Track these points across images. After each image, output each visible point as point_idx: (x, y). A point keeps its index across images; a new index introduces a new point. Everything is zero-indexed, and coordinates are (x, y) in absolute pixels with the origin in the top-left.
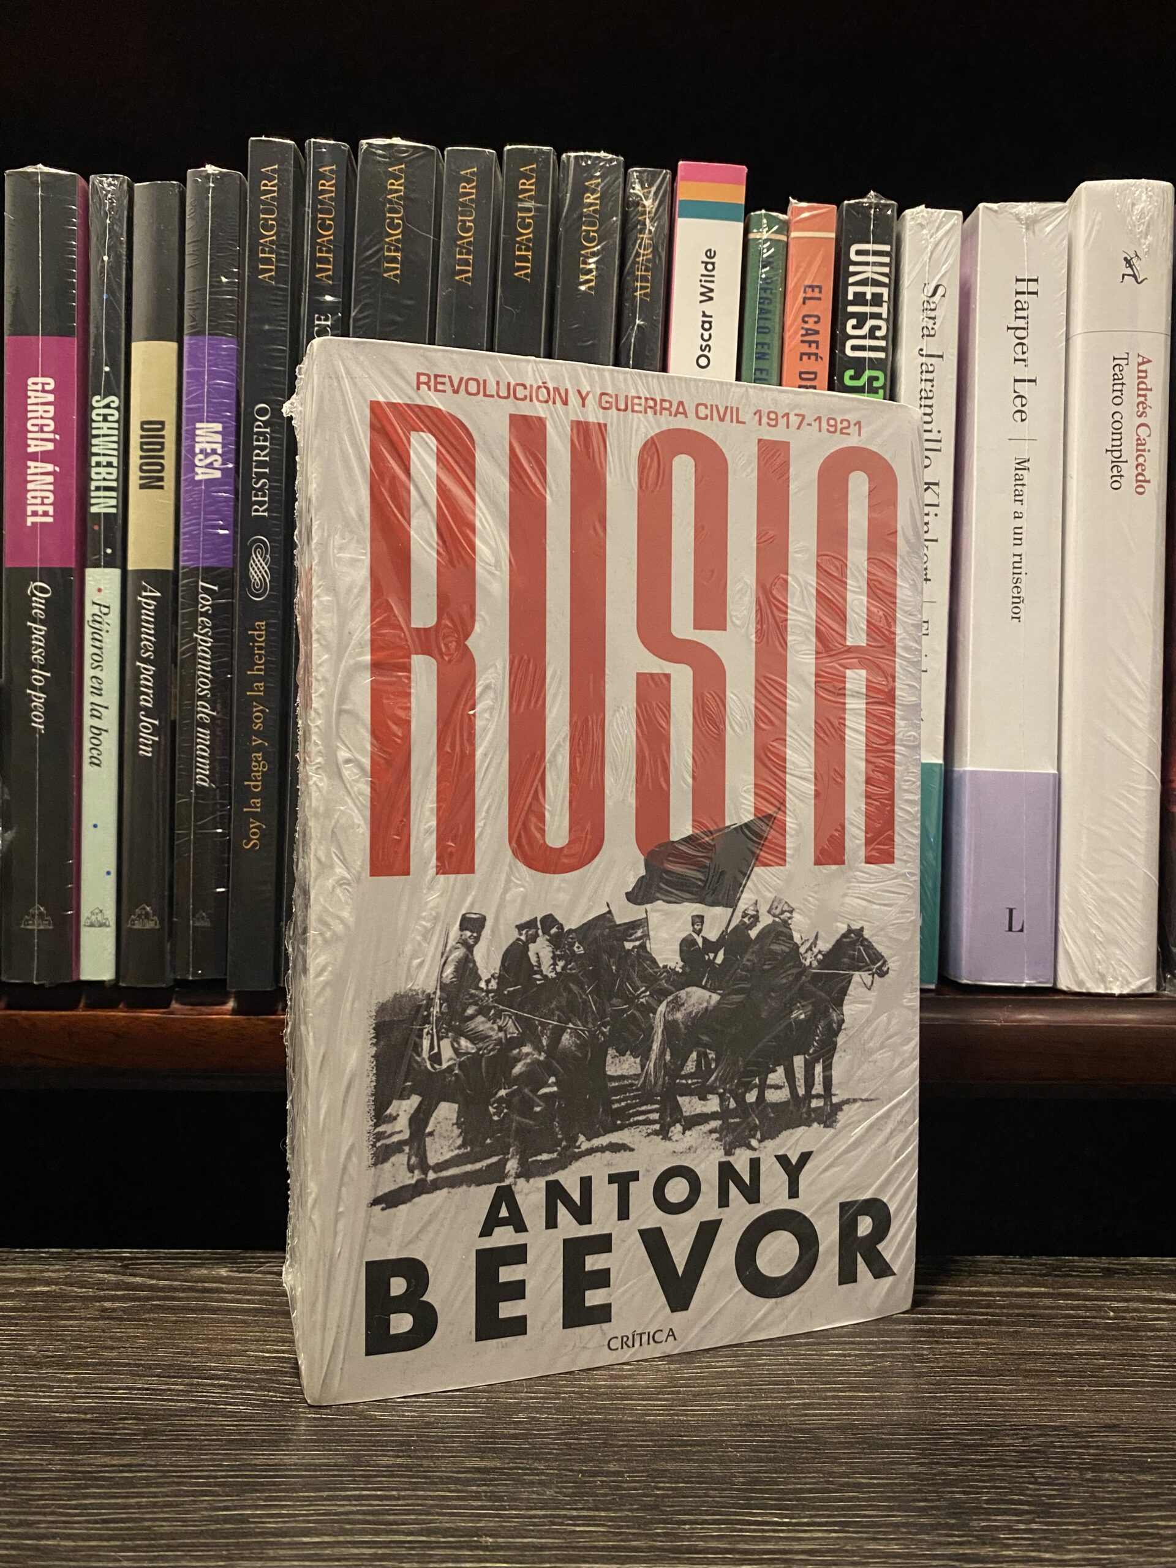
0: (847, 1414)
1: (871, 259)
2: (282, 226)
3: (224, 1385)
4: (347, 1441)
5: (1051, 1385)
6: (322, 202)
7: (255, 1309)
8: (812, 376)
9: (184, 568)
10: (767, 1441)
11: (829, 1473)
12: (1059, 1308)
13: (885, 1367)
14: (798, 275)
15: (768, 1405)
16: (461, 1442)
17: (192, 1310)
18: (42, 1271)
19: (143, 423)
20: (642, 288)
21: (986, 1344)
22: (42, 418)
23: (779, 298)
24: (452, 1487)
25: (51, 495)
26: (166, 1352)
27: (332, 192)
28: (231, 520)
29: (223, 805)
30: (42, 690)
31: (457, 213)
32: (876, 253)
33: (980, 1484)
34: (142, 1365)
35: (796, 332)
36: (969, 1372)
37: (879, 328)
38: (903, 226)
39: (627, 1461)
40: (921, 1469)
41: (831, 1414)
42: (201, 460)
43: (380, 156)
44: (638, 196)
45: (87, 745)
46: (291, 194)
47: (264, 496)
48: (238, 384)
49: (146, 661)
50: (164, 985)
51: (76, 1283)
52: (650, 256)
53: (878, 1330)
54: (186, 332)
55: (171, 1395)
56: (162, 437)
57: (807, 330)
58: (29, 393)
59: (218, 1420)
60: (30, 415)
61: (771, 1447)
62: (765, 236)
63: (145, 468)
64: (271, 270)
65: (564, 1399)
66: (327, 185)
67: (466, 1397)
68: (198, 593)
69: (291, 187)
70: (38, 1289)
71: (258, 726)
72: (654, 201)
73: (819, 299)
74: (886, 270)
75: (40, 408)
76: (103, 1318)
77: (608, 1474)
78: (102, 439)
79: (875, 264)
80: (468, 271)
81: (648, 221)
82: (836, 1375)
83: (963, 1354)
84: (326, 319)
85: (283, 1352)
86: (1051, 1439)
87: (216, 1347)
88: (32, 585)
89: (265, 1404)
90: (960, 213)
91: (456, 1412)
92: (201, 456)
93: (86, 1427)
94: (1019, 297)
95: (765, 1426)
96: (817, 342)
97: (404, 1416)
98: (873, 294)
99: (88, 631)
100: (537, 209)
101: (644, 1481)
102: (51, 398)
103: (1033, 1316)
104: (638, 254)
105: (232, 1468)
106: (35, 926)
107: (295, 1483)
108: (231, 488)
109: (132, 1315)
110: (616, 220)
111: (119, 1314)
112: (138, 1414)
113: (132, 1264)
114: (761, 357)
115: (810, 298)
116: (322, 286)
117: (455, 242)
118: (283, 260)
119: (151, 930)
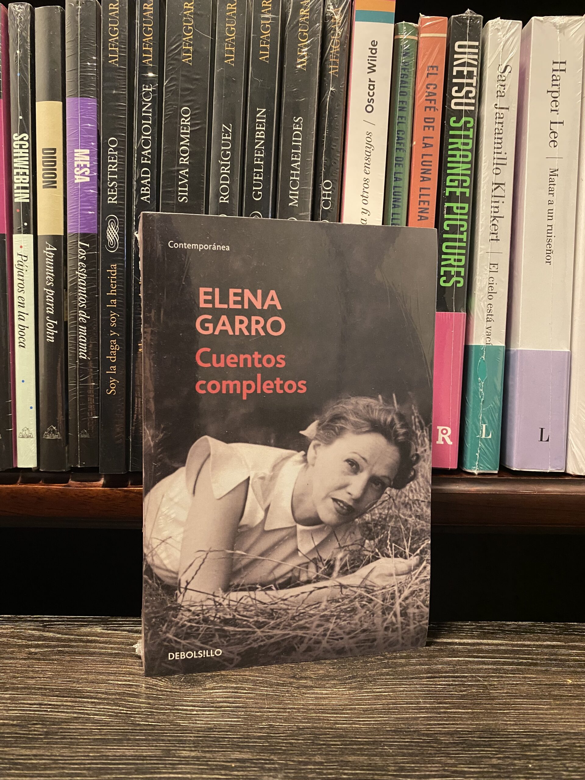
0: (453, 724)
1: (467, 50)
2: (123, 31)
3: (94, 702)
4: (163, 740)
5: (570, 705)
6: (145, 17)
8: (432, 120)
9: (69, 234)
10: (407, 742)
11: (445, 764)
12: (570, 655)
13: (472, 692)
14: (425, 59)
15: (407, 718)
16: (229, 741)
17: (80, 654)
19: (43, 150)
20: (334, 69)
21: (529, 678)
23: (413, 74)
24: (223, 772)
26: (63, 681)
27: (151, 10)
28: (96, 206)
29: (96, 370)
31: (226, 22)
32: (470, 47)
33: (535, 772)
34: (48, 689)
35: (422, 94)
36: (522, 696)
37: (471, 92)
38: (486, 32)
39: (326, 754)
40: (499, 761)
41: (444, 724)
42: (77, 171)
44: (332, 13)
45: (17, 336)
46: (127, 11)
47: (114, 191)
48: (98, 126)
49: (49, 287)
50: (64, 470)
51: (16, 636)
52: (338, 50)
53: (467, 669)
54: (67, 95)
55: (64, 709)
56: (55, 157)
57: (429, 93)
59: (89, 725)
61: (410, 746)
62: (405, 37)
63: (45, 176)
64: (116, 58)
65: (289, 712)
66: (149, 7)
67: (232, 711)
68: (78, 248)
69: (127, 7)
71: (114, 324)
72: (341, 16)
73: (437, 74)
74: (476, 57)
76: (29, 658)
77: (315, 763)
78: (19, 159)
79: (469, 53)
80: (232, 57)
81: (337, 28)
82: (446, 698)
83: (517, 684)
84: (148, 88)
85: (129, 681)
86: (574, 741)
87: (91, 677)
89: (117, 715)
90: (521, 22)
91: (226, 721)
92: (78, 169)
93: (13, 729)
94: (555, 73)
95: (406, 731)
96: (435, 100)
97: (196, 723)
98: (468, 71)
99: (15, 270)
100: (273, 19)
101: (336, 769)
103: (555, 660)
104: (331, 49)
105: (95, 758)
107: (131, 768)
108: (96, 187)
109: (44, 657)
110: (319, 26)
111: (38, 656)
112: (43, 721)
113: (49, 625)
114: (402, 109)
115: (431, 74)
116: (147, 67)
117: (224, 40)
118: (123, 52)
119: (56, 439)
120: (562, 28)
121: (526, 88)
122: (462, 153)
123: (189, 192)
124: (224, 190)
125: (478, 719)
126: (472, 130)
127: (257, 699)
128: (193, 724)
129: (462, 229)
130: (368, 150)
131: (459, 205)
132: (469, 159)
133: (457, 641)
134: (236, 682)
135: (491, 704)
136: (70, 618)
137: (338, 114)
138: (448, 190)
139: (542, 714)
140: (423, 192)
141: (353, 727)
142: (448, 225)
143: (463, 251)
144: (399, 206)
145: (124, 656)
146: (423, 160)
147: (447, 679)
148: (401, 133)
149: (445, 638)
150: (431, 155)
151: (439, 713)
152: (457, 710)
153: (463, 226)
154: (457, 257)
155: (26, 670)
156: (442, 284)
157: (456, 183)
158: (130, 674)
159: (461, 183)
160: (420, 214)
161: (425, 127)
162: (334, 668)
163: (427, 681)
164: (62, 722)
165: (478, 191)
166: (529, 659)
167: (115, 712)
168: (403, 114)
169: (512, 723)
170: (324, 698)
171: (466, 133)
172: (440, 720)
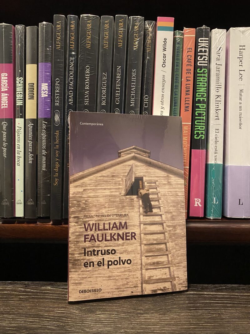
0: (206, 331)
1: (204, 42)
2: (62, 36)
3: (48, 320)
6: (71, 30)
7: (57, 298)
8: (190, 70)
9: (39, 118)
13: (214, 316)
14: (186, 45)
15: (185, 328)
17: (41, 299)
18: (6, 287)
19: (29, 84)
20: (149, 50)
21: (238, 310)
22: (5, 83)
23: (181, 52)
25: (7, 101)
26: (34, 311)
27: (74, 27)
28: (50, 106)
29: (49, 175)
30: (5, 147)
31: (104, 32)
32: (205, 40)
34: (28, 314)
35: (186, 60)
36: (235, 318)
37: (206, 58)
38: (211, 34)
41: (202, 331)
43: (85, 18)
44: (147, 27)
45: (16, 161)
46: (64, 28)
47: (58, 101)
48: (52, 74)
49: (30, 140)
50: (35, 218)
51: (14, 291)
52: (150, 42)
53: (211, 306)
54: (39, 62)
55: (35, 323)
56: (34, 87)
57: (188, 59)
58: (2, 77)
59: (46, 331)
60: (2, 82)
62: (178, 37)
63: (29, 94)
64: (59, 46)
65: (133, 325)
66: (73, 26)
67: (108, 324)
68: (42, 124)
69: (64, 26)
70: (5, 292)
71: (57, 156)
72: (151, 29)
73: (191, 51)
74: (207, 44)
75: (4, 80)
76: (19, 301)
78: (19, 88)
79: (205, 43)
80: (107, 46)
81: (150, 33)
82: (202, 319)
83: (233, 313)
84: (73, 58)
85: (63, 311)
87: (47, 309)
88: (3, 123)
89: (58, 326)
90: (226, 30)
91: (106, 329)
92: (43, 91)
93: (13, 332)
94: (241, 50)
98: (204, 50)
99: (16, 133)
100: (123, 30)
102: (7, 78)
104: (148, 42)
106: (4, 204)
108: (50, 99)
109: (27, 300)
110: (142, 33)
111: (24, 299)
112: (26, 328)
113: (28, 286)
114: (177, 66)
115: (189, 51)
116: (72, 50)
117: (104, 39)
118: (62, 44)
119: (32, 205)
120: (243, 32)
121: (228, 57)
122: (202, 83)
123: (89, 100)
124: (104, 100)
125: (217, 328)
126: (206, 74)
127: (119, 319)
128: (92, 330)
129: (203, 115)
130: (163, 82)
131: (202, 105)
132: (206, 86)
133: (206, 293)
134: (110, 312)
135: (222, 322)
136: (37, 283)
137: (151, 68)
138: (197, 99)
139: (245, 326)
140: (187, 99)
141: (161, 332)
142: (197, 113)
143: (204, 124)
144: (177, 106)
145: (61, 299)
146: (187, 86)
147: (202, 310)
148: (177, 75)
149: (200, 292)
150: (190, 84)
151: (200, 326)
152: (207, 325)
153: (203, 113)
154: (201, 126)
155: (19, 306)
156: (195, 138)
157: (200, 96)
158: (63, 307)
159: (203, 96)
160: (186, 109)
161: (187, 73)
162: (152, 305)
163: (193, 311)
164: (35, 329)
165: (210, 99)
166: (238, 301)
167: (57, 325)
168: (178, 68)
169: (232, 330)
170: (149, 319)
171: (204, 75)
172: (200, 329)
